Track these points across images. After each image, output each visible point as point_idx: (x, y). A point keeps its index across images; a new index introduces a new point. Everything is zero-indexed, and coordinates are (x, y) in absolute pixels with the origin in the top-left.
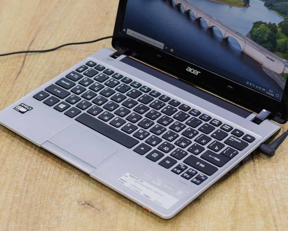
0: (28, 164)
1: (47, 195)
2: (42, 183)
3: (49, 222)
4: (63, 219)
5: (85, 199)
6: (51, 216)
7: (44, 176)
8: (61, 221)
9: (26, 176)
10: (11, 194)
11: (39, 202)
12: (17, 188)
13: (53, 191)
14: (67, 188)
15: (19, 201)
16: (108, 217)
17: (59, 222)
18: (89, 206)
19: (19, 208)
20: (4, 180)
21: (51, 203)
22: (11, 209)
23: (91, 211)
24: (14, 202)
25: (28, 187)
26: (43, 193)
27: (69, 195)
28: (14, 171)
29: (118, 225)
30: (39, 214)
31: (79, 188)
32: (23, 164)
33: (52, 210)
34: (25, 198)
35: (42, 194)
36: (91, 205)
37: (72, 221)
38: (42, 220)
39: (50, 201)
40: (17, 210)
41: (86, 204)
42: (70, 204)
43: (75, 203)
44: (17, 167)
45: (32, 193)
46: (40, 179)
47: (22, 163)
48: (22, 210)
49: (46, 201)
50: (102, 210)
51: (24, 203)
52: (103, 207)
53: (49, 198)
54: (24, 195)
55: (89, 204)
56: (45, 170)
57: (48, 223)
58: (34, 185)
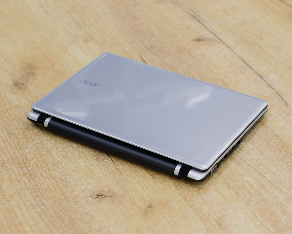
0: (24, 185)
1: (62, 201)
2: (50, 194)
3: (82, 218)
4: (91, 212)
5: (94, 193)
6: (80, 215)
7: (46, 189)
8: (91, 215)
9: (31, 194)
10: (33, 211)
11: (61, 208)
12: (32, 205)
13: (64, 196)
14: (73, 191)
15: (44, 214)
16: (124, 199)
17: (91, 216)
18: (102, 197)
19: (49, 218)
20: (16, 203)
21: (71, 205)
22: (44, 221)
23: (107, 199)
24: (40, 216)
25: (41, 201)
26: (58, 201)
27: (79, 195)
28: (18, 194)
29: (137, 201)
30: (69, 217)
31: (82, 188)
32: (20, 187)
33: (76, 210)
34: (47, 209)
35: (57, 202)
36: (103, 195)
37: (100, 212)
38: (76, 220)
39: (68, 204)
40: (49, 220)
41: (98, 196)
42: (87, 201)
43: (90, 198)
44: (17, 190)
45: (49, 204)
46: (45, 193)
47: (18, 186)
48: (53, 219)
49: (65, 205)
50: (115, 196)
51: (49, 213)
52: (113, 193)
53: (66, 203)
54: (43, 208)
55: (101, 196)
56: (43, 184)
57: (82, 220)
58: (45, 198)
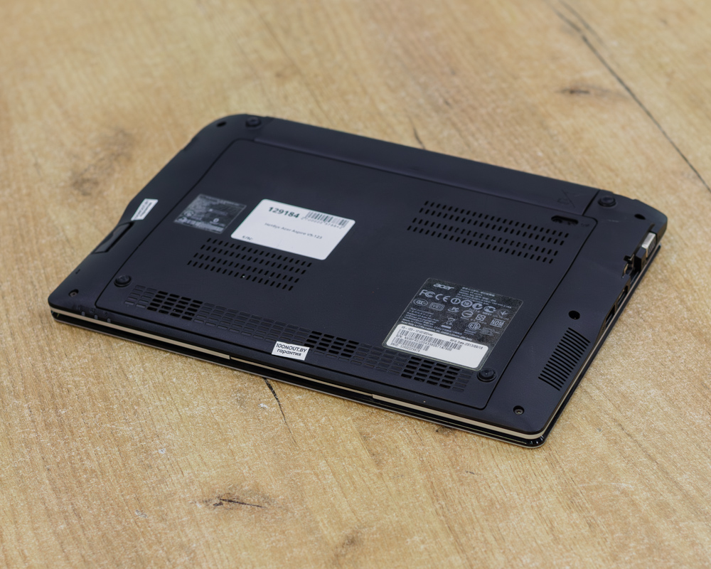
0: (39, 456)
1: (127, 508)
2: (99, 486)
3: (169, 560)
4: (194, 545)
5: (214, 492)
6: (165, 548)
7: (93, 471)
8: (194, 551)
9: (52, 481)
10: (46, 529)
11: (119, 528)
12: (49, 513)
13: (134, 495)
14: (162, 481)
15: (74, 538)
16: (289, 515)
17: (192, 555)
18: (233, 505)
19: (83, 552)
20: (8, 505)
21: (147, 521)
22: (68, 559)
23: (243, 512)
24: (62, 543)
25: (72, 504)
26: (116, 507)
27: (175, 494)
28: (18, 479)
29: (321, 524)
30: (136, 552)
31: (186, 474)
32: (28, 460)
33: (159, 535)
34: (82, 527)
35: (113, 508)
36: (236, 500)
37: (219, 545)
38: (152, 561)
39: (142, 518)
40: (83, 557)
41: (224, 502)
42: (190, 512)
43: (199, 506)
44: (18, 468)
45: (91, 512)
46: (88, 480)
47: (23, 456)
48: (94, 554)
49: (132, 520)
50: (266, 505)
51: (87, 538)
52: (263, 496)
53: (136, 513)
54: (75, 522)
55: (230, 501)
56: (87, 458)
57: (167, 563)
58: (85, 496)
